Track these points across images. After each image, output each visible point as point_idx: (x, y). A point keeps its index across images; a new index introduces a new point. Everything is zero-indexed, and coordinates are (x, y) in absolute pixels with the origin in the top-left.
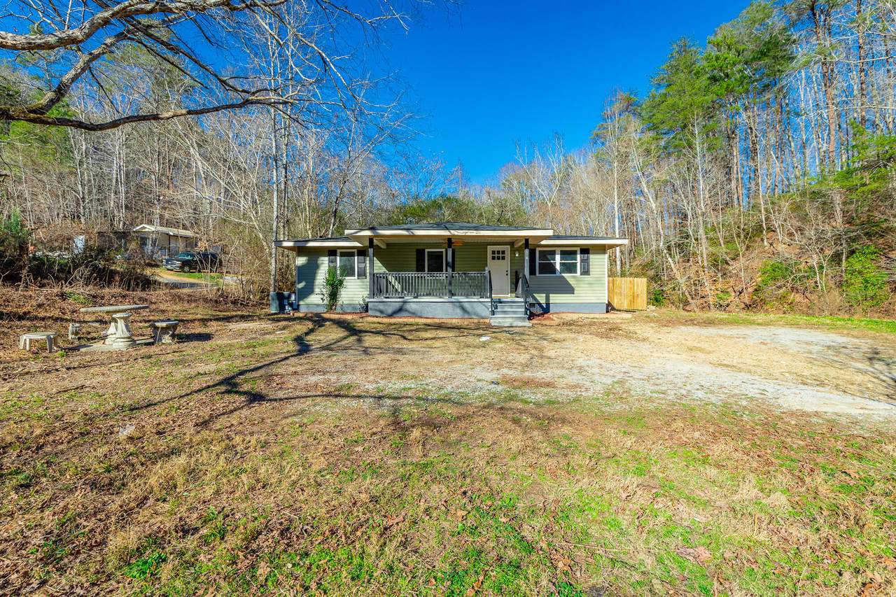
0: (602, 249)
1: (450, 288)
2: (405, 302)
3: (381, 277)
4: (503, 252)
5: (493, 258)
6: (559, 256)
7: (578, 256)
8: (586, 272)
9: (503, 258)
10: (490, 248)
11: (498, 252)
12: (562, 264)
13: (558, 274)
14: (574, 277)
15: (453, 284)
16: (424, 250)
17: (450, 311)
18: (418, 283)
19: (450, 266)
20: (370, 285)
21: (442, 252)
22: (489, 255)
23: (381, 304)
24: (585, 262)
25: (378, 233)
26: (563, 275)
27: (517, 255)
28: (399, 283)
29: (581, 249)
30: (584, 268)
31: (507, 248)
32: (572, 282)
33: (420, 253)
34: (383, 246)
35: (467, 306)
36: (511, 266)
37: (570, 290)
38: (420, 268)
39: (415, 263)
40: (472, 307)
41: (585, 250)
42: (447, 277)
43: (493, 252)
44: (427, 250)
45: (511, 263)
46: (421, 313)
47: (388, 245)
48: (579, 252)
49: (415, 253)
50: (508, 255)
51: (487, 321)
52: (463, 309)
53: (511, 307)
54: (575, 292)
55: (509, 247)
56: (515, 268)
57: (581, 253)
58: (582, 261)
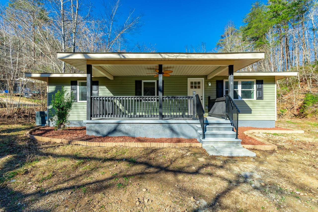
0: (272, 80)
1: (161, 110)
2: (119, 123)
3: (106, 100)
4: (199, 83)
5: (192, 87)
6: (241, 85)
7: (255, 86)
8: (260, 97)
9: (199, 87)
10: (190, 80)
11: (195, 83)
12: (243, 92)
13: (239, 99)
14: (251, 101)
15: (163, 106)
16: (141, 82)
17: (161, 132)
18: (135, 105)
19: (160, 91)
20: (87, 107)
21: (154, 83)
22: (189, 85)
23: (98, 125)
24: (260, 90)
25: (88, 56)
26: (243, 99)
27: (210, 85)
28: (123, 105)
29: (257, 81)
30: (259, 94)
31: (202, 80)
32: (250, 105)
33: (138, 83)
34: (111, 78)
35: (175, 127)
36: (205, 93)
37: (248, 111)
38: (138, 93)
39: (134, 90)
40: (181, 128)
41: (260, 81)
42: (158, 100)
43: (192, 83)
44: (143, 81)
45: (205, 91)
46: (134, 133)
47: (114, 77)
48: (255, 83)
49: (134, 83)
50: (202, 85)
51: (199, 145)
52: (172, 130)
53: (218, 129)
54: (252, 112)
55: (203, 79)
56: (208, 95)
57: (257, 84)
58: (258, 89)
